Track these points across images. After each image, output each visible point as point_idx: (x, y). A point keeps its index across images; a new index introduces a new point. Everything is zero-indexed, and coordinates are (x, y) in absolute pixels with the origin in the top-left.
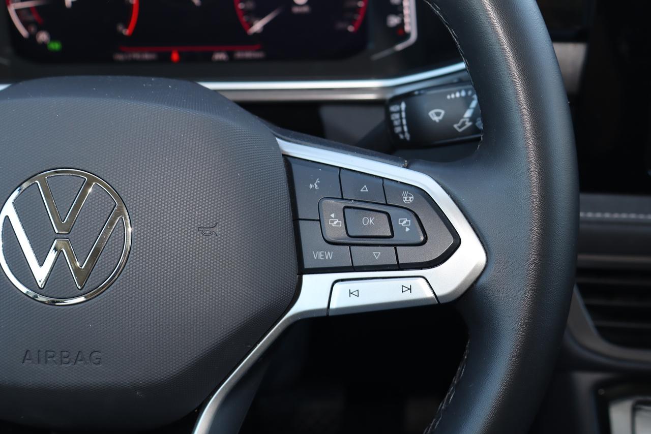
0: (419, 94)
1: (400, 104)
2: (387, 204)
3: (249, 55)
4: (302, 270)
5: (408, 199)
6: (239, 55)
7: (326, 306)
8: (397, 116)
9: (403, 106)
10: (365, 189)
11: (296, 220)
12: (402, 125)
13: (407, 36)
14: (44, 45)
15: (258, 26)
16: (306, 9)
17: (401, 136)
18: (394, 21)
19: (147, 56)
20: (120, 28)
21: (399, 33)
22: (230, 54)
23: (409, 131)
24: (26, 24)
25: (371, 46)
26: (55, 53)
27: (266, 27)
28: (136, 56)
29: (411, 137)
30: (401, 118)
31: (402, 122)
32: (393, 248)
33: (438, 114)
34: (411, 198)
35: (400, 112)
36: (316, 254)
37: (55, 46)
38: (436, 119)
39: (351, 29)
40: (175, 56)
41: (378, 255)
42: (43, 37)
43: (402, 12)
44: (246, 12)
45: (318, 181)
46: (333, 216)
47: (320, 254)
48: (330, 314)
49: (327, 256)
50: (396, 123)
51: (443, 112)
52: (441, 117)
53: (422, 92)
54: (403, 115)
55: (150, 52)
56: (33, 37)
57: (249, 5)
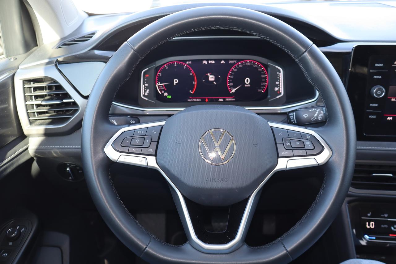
0: (299, 110)
1: (293, 113)
2: (302, 139)
3: (230, 99)
4: (278, 157)
5: (308, 137)
6: (227, 100)
7: (286, 167)
8: (292, 116)
9: (294, 113)
10: (295, 135)
11: (276, 143)
12: (294, 119)
13: (280, 93)
14: (166, 96)
15: (233, 91)
16: (249, 85)
17: (293, 122)
18: (276, 89)
19: (198, 100)
20: (190, 91)
21: (278, 93)
22: (224, 99)
23: (296, 121)
24: (161, 90)
25: (269, 97)
26: (169, 99)
27: (235, 91)
28: (195, 100)
29: (297, 122)
30: (294, 117)
31: (294, 118)
32: (305, 150)
33: (306, 116)
34: (309, 137)
35: (293, 115)
36: (283, 153)
37: (169, 97)
38: (305, 117)
39: (263, 91)
40: (207, 100)
41: (300, 153)
42: (166, 94)
43: (279, 87)
44: (230, 86)
45: (281, 133)
46: (287, 142)
47: (284, 153)
48: (287, 169)
49: (286, 153)
50: (292, 118)
51: (308, 115)
52: (307, 117)
53: (300, 109)
54: (294, 116)
55: (199, 99)
56: (163, 94)
57: (231, 84)
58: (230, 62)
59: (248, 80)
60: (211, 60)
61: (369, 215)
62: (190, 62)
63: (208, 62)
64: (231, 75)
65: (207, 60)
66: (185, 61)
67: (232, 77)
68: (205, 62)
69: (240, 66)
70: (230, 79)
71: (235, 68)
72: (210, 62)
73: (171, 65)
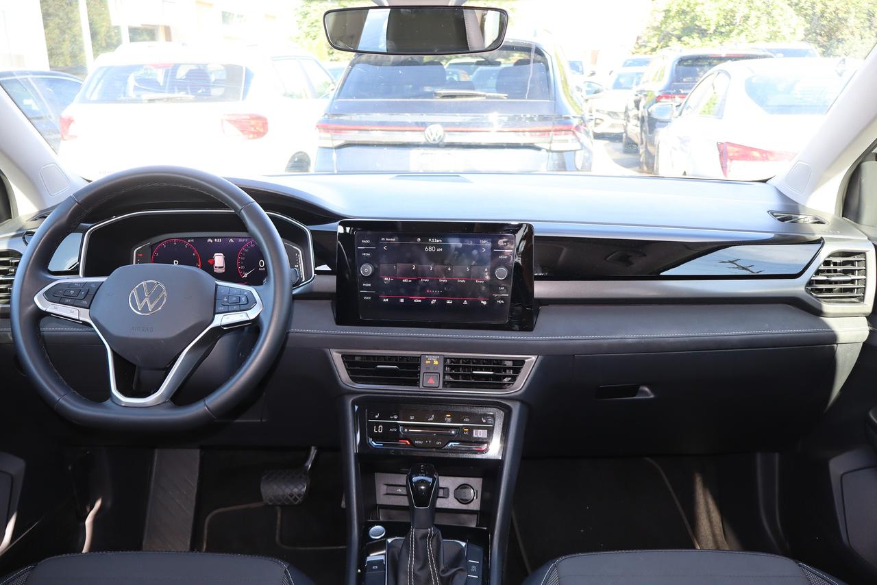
15: (246, 275)
16: (264, 269)
36: (220, 308)
44: (242, 270)
57: (243, 267)
58: (240, 240)
59: (262, 262)
60: (217, 238)
61: (377, 417)
62: (192, 241)
63: (214, 241)
64: (241, 256)
65: (213, 238)
66: (186, 239)
67: (243, 258)
68: (211, 241)
69: (252, 246)
70: (241, 260)
71: (246, 248)
72: (216, 240)
73: (169, 243)
